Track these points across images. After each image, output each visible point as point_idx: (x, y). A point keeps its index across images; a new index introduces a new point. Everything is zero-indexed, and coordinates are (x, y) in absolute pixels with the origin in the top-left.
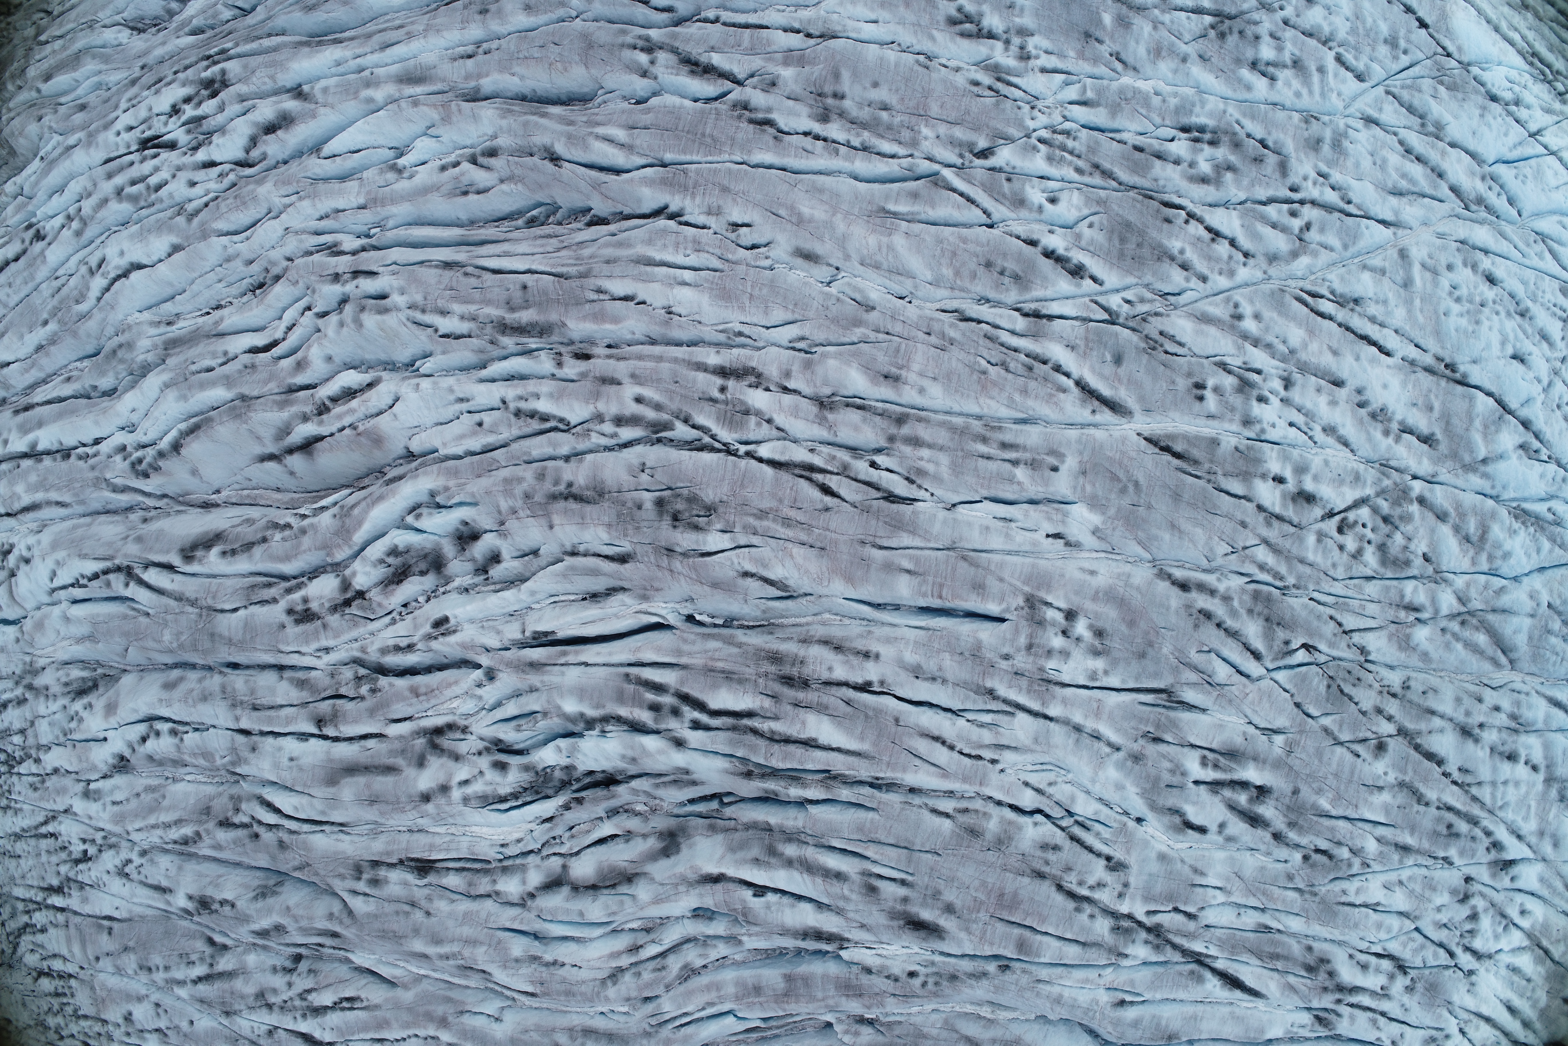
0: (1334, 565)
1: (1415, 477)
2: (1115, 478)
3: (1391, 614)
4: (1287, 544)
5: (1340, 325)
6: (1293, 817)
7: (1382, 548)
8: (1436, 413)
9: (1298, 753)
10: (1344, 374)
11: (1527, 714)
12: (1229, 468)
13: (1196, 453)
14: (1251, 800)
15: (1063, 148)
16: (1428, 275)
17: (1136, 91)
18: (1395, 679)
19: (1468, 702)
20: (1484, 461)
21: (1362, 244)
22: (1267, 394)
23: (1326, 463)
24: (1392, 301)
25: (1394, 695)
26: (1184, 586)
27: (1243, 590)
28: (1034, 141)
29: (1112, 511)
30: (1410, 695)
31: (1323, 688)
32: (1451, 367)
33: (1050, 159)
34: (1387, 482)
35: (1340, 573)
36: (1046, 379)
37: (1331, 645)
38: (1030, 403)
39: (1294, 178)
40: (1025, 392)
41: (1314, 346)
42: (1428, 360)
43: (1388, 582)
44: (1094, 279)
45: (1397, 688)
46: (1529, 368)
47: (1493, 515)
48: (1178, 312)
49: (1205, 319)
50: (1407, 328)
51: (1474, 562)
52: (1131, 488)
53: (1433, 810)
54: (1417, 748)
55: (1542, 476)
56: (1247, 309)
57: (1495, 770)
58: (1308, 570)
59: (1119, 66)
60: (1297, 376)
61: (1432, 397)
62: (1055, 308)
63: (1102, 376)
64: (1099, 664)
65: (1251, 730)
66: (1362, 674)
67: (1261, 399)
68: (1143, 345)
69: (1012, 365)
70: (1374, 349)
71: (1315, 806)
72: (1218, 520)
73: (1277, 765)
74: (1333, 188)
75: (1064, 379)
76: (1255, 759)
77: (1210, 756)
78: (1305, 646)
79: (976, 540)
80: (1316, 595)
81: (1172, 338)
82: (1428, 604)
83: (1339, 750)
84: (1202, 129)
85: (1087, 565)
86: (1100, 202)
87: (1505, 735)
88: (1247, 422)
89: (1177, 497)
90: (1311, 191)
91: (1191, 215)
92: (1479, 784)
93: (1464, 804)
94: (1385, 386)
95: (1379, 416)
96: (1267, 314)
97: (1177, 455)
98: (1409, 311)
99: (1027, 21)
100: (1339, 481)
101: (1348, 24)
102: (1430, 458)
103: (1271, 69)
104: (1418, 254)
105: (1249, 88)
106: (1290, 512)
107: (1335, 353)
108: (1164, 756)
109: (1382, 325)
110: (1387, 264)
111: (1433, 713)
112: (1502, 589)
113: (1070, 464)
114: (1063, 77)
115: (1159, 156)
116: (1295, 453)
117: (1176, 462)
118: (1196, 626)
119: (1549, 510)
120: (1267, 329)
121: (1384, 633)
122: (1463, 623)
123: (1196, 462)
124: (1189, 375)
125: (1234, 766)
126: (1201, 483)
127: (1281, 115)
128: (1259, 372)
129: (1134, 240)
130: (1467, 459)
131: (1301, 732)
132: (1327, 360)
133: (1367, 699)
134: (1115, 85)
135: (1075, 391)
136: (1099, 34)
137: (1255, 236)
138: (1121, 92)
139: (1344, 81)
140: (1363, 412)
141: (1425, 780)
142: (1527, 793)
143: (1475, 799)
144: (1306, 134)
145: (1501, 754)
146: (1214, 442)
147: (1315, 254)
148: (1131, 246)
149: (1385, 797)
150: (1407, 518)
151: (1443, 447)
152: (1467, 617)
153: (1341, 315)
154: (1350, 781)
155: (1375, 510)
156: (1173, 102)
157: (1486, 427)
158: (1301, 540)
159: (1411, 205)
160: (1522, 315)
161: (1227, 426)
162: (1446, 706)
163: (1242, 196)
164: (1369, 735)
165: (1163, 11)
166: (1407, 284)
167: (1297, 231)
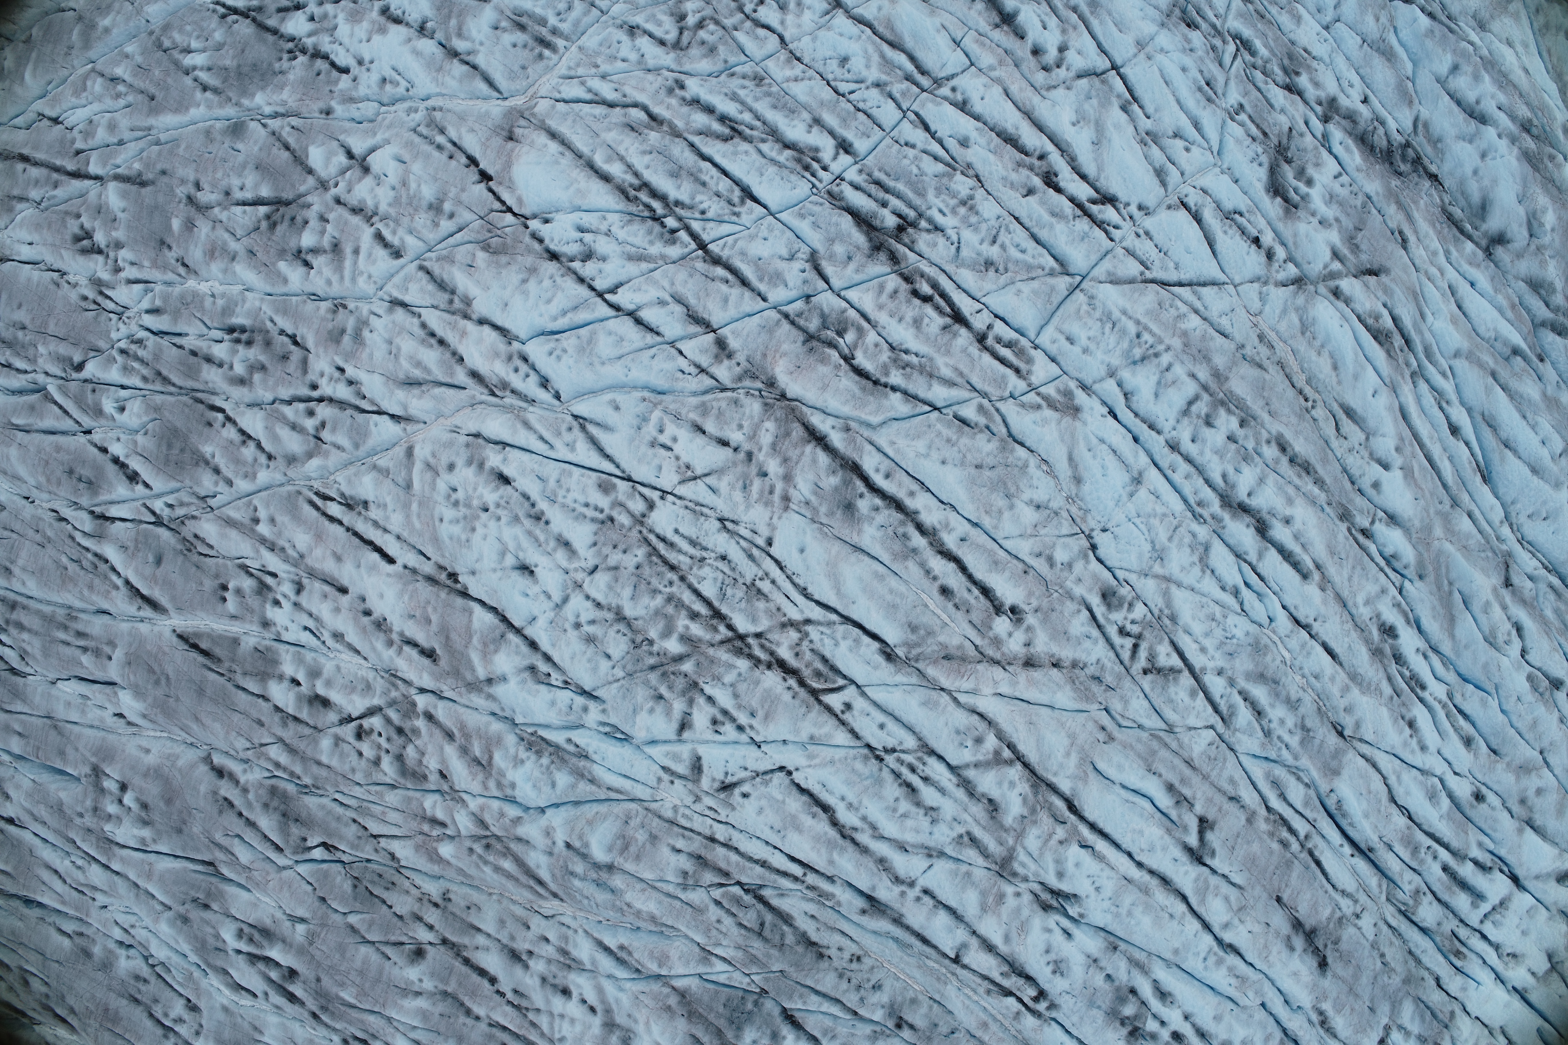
0: (353, 770)
1: (422, 691)
2: (151, 671)
3: (414, 825)
4: (302, 745)
5: (348, 529)
6: (323, 1002)
7: (400, 758)
8: (434, 627)
9: (318, 943)
10: (345, 582)
11: (575, 953)
12: (248, 667)
13: (217, 651)
14: (284, 977)
15: (137, 358)
16: (429, 475)
17: (195, 294)
18: (433, 889)
19: (511, 925)
20: (490, 681)
21: (371, 443)
22: (279, 597)
23: (338, 668)
24: (390, 507)
25: (436, 905)
26: (220, 772)
27: (261, 785)
28: (114, 353)
29: (150, 700)
30: (450, 907)
31: (347, 886)
32: (453, 576)
33: (125, 369)
34: (394, 694)
35: (359, 777)
36: (106, 577)
37: (353, 846)
38: (94, 598)
39: (312, 377)
40: (91, 587)
41: (318, 552)
42: (428, 568)
43: (411, 793)
44: (147, 485)
45: (437, 898)
46: (536, 582)
47: (499, 741)
48: (210, 516)
49: (230, 523)
50: (405, 534)
51: (486, 788)
52: (163, 681)
53: (483, 1026)
54: (467, 961)
55: (553, 703)
56: (262, 514)
57: (548, 1002)
58: (324, 773)
59: (182, 270)
60: (305, 581)
61: (430, 610)
62: (114, 512)
63: (144, 578)
64: (146, 833)
65: (279, 915)
66: (397, 878)
67: (277, 603)
68: (180, 547)
69: (85, 563)
70: (376, 556)
71: (338, 997)
72: (236, 717)
73: (301, 951)
74: (351, 383)
75: (114, 578)
76: (284, 941)
77: (247, 930)
78: (324, 845)
79: (61, 712)
80: (337, 796)
81: (203, 541)
82: (448, 821)
83: (364, 949)
84: (243, 330)
85: (144, 743)
86: (157, 409)
87: (554, 968)
88: (266, 624)
89: (200, 692)
90: (326, 389)
91: (229, 419)
92: (538, 1010)
93: (521, 1027)
94: (381, 596)
95: (381, 625)
96: (279, 519)
97: (205, 653)
98: (408, 517)
99: (119, 234)
100: (350, 688)
101: (392, 194)
102: (431, 674)
103: (309, 258)
104: (422, 452)
105: (286, 281)
106: (304, 715)
107: (339, 559)
108: (208, 923)
109: (385, 530)
110: (391, 465)
111: (479, 930)
112: (519, 818)
113: (118, 655)
114: (140, 286)
115: (209, 360)
116: (309, 656)
117: (201, 659)
118: (221, 812)
119: (569, 740)
120: (280, 534)
121: (409, 843)
122: (488, 846)
123: (219, 660)
124: (217, 576)
125: (265, 943)
126: (221, 680)
127: (310, 306)
128: (274, 575)
129: (178, 445)
130: (469, 677)
131: (323, 925)
132: (329, 566)
133: (403, 904)
134: (177, 290)
135: (124, 590)
136: (169, 240)
137: (276, 438)
138: (182, 297)
139: (374, 262)
140: (366, 620)
141: (473, 994)
142: (583, 1034)
143: (533, 1024)
144: (330, 326)
145: (554, 986)
146: (235, 642)
147: (326, 454)
148: (175, 451)
149: (421, 1003)
150: (416, 731)
151: (443, 662)
152: (493, 841)
153: (347, 518)
154: (378, 981)
155: (388, 721)
156: (220, 302)
157: (485, 645)
158: (316, 742)
159: (420, 397)
160: (538, 518)
161: (248, 627)
162: (489, 927)
163: (269, 397)
164: (404, 939)
165: (225, 208)
166: (409, 486)
167: (312, 431)
